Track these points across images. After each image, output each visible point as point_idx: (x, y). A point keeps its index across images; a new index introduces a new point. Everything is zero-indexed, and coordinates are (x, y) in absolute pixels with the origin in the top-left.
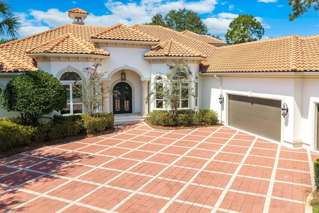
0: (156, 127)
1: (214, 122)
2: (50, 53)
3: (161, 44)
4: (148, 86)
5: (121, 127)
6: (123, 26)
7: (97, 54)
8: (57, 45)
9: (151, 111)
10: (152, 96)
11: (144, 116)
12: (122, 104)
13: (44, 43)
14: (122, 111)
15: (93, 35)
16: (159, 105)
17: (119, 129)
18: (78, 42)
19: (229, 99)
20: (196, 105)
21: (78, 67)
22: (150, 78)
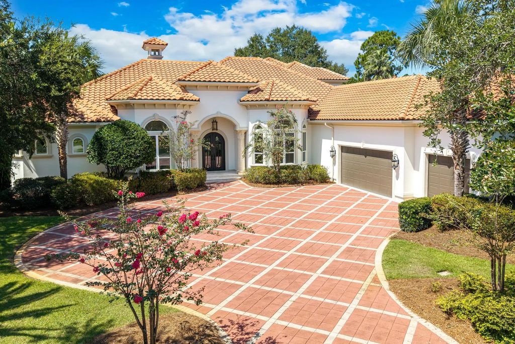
0: (255, 185)
1: (324, 179)
2: (135, 99)
3: (261, 85)
4: (245, 136)
5: (215, 185)
6: (214, 63)
7: (186, 100)
8: (141, 90)
9: (249, 167)
10: (250, 149)
11: (240, 174)
13: (124, 88)
15: (180, 77)
16: (259, 159)
17: (212, 187)
18: (164, 86)
19: (342, 152)
20: (304, 160)
21: (164, 115)
22: (248, 127)
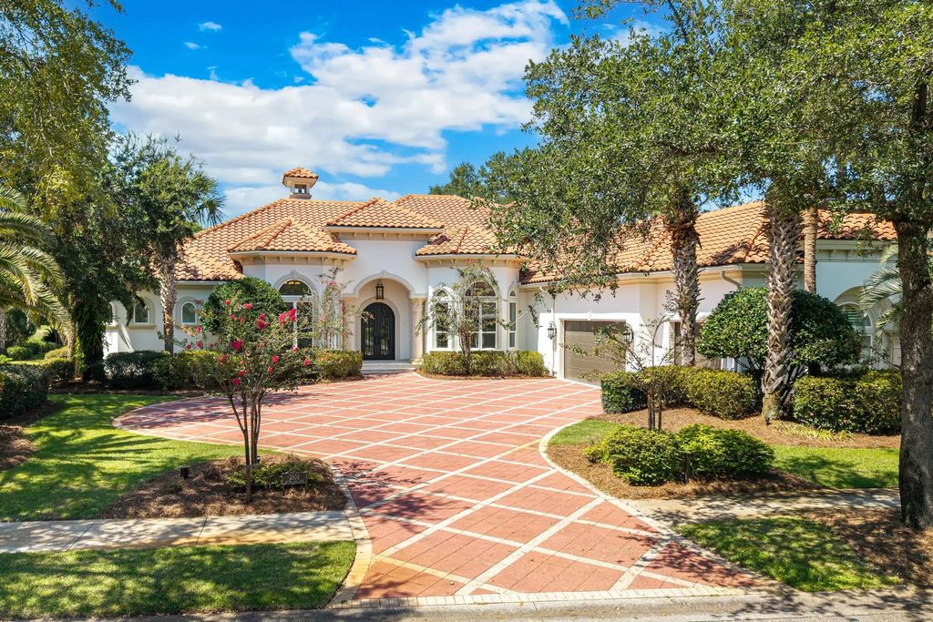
0: (433, 376)
1: (537, 371)
2: (266, 250)
3: (447, 233)
4: (424, 308)
5: (375, 376)
6: (381, 201)
7: (336, 251)
8: (275, 237)
9: (428, 351)
10: (429, 322)
11: (413, 363)
12: (377, 343)
13: (253, 235)
14: (377, 356)
15: (330, 220)
16: (442, 341)
17: (369, 378)
18: (307, 233)
19: (565, 330)
20: (511, 344)
21: (306, 273)
22: (427, 295)
